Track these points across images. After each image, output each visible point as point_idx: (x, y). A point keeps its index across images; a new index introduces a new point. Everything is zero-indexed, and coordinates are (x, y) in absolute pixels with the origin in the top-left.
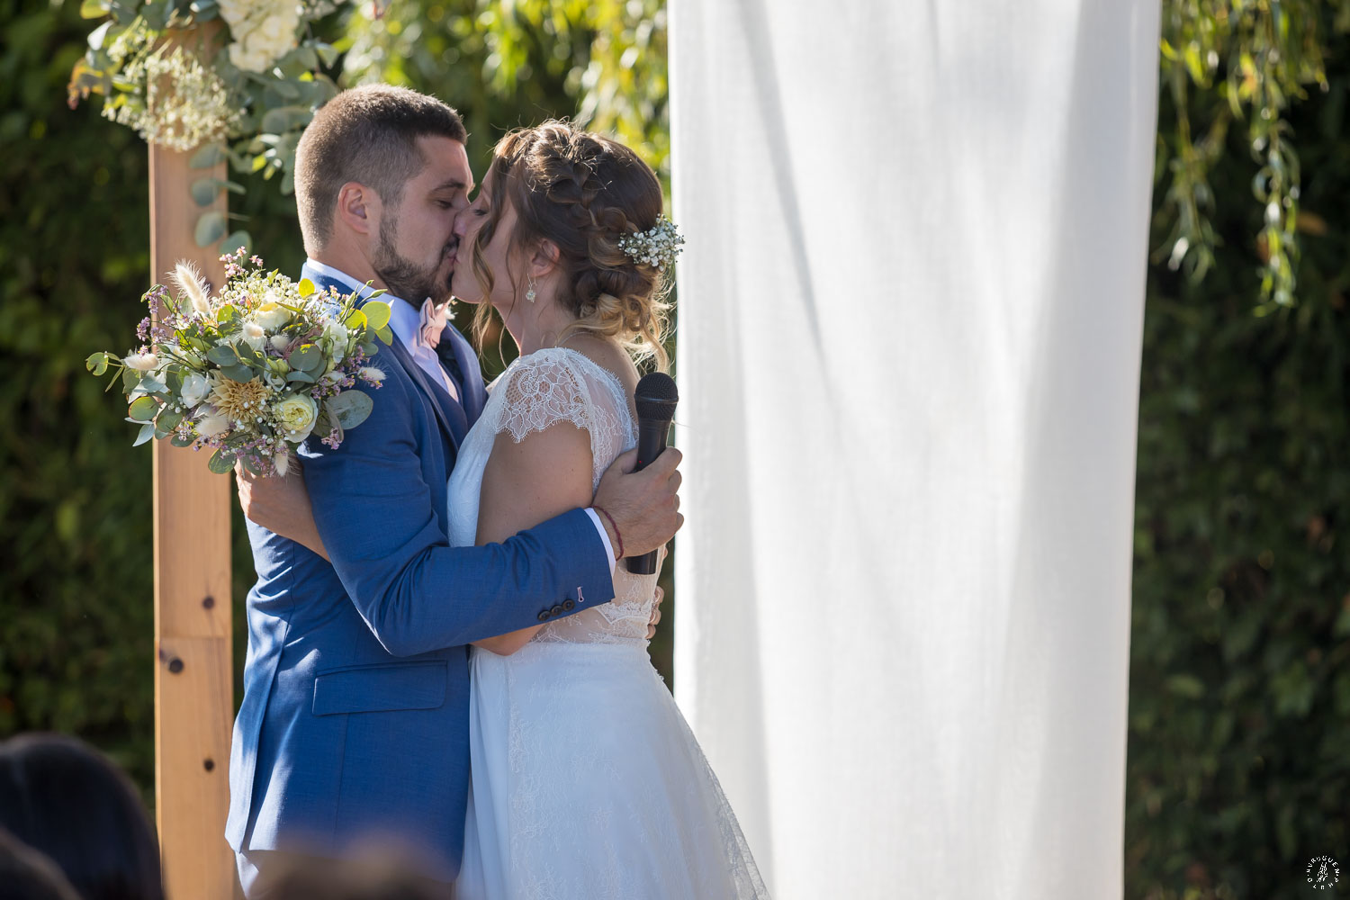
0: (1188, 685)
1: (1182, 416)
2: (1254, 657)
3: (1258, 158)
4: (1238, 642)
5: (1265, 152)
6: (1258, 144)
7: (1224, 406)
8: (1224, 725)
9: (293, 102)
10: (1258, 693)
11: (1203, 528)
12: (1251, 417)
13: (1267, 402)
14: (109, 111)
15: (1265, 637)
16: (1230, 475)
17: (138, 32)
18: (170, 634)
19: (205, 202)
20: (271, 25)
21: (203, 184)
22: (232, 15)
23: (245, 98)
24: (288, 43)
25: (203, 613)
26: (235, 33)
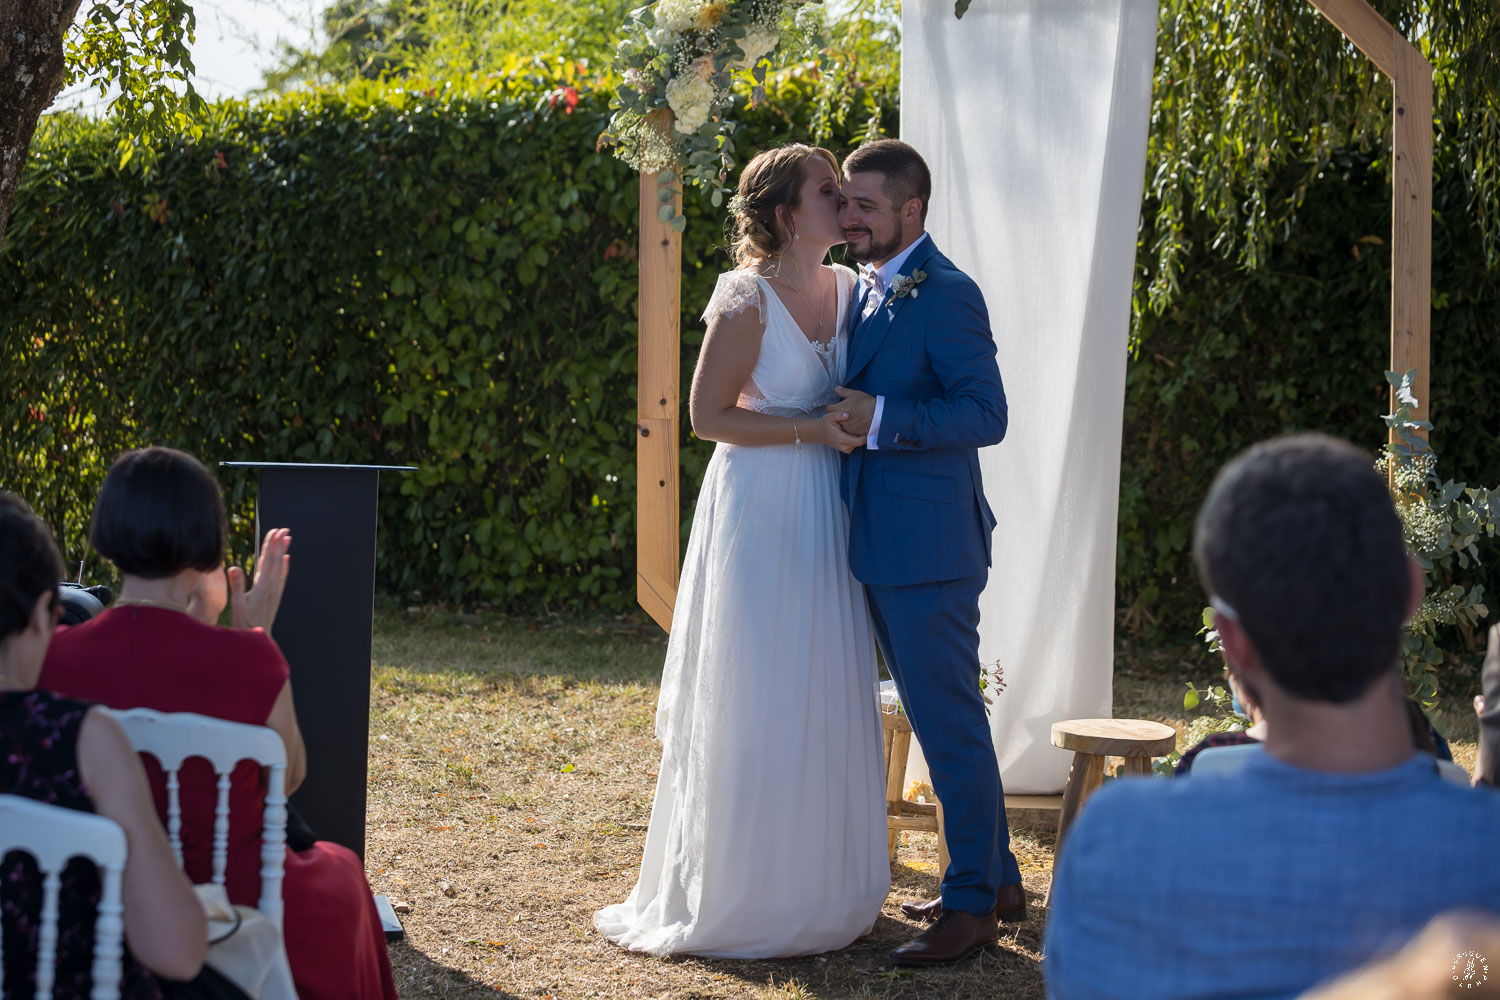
14: (616, 155)
17: (629, 115)
18: (644, 417)
19: (665, 200)
20: (693, 111)
21: (663, 191)
22: (674, 106)
23: (686, 148)
24: (703, 120)
25: (660, 407)
26: (677, 115)
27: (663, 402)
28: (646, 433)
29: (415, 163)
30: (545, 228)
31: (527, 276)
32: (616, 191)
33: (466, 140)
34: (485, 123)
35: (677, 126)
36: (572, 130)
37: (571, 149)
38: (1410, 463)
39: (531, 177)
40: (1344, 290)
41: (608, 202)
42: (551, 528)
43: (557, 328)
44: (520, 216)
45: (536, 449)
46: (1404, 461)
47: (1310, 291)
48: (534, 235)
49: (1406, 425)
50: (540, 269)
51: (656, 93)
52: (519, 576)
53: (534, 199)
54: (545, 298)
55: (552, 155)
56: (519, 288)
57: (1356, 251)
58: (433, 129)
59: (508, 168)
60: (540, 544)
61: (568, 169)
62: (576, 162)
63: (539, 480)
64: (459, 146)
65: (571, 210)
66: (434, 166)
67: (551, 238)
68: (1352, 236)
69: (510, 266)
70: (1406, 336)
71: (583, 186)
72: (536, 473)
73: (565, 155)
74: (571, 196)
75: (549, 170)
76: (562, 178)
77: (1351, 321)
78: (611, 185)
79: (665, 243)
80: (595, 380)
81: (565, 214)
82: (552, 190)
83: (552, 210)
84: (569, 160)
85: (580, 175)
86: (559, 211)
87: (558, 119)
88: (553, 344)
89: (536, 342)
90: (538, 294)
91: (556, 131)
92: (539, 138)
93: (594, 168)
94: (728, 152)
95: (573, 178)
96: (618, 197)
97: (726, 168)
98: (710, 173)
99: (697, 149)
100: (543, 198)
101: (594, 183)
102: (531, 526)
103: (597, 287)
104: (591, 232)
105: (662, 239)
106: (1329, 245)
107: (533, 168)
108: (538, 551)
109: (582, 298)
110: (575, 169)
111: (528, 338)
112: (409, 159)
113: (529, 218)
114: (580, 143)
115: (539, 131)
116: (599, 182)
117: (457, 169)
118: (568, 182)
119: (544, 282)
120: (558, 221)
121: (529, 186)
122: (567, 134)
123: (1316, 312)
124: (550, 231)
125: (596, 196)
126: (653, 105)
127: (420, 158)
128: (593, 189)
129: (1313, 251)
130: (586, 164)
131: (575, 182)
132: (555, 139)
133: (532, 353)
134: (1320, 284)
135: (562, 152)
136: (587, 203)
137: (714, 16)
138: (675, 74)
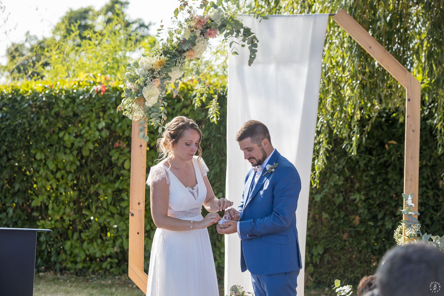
0: (371, 223)
1: (372, 176)
2: (383, 218)
4: (380, 216)
7: (379, 174)
8: (378, 230)
10: (383, 225)
11: (375, 196)
12: (383, 176)
13: (387, 173)
14: (124, 114)
15: (385, 214)
16: (380, 187)
17: (129, 99)
18: (132, 209)
19: (141, 130)
20: (152, 98)
21: (141, 127)
22: (145, 96)
23: (149, 111)
24: (156, 101)
25: (138, 205)
26: (146, 100)
27: (139, 204)
28: (133, 215)
29: (46, 111)
30: (93, 136)
31: (85, 153)
32: (119, 123)
33: (64, 103)
34: (72, 98)
35: (146, 104)
36: (103, 100)
37: (103, 107)
38: (411, 227)
39: (88, 117)
40: (382, 160)
41: (116, 127)
42: (92, 244)
43: (96, 172)
44: (83, 131)
45: (87, 216)
46: (409, 226)
47: (370, 161)
48: (88, 138)
49: (410, 213)
50: (90, 151)
51: (139, 92)
52: (80, 262)
53: (89, 125)
54: (92, 161)
55: (96, 109)
56: (82, 157)
57: (387, 146)
58: (52, 99)
59: (79, 114)
60: (88, 250)
61: (101, 114)
62: (104, 112)
63: (88, 227)
64: (62, 105)
65: (102, 129)
66: (53, 113)
67: (95, 139)
68: (385, 141)
69: (80, 150)
70: (410, 181)
71: (107, 121)
72: (87, 225)
73: (101, 109)
74: (102, 124)
75: (94, 115)
76: (99, 118)
77: (384, 171)
78: (117, 120)
79: (141, 146)
80: (110, 191)
81: (100, 131)
82: (95, 122)
83: (95, 129)
84: (102, 111)
85: (106, 117)
86: (98, 130)
87: (98, 96)
88: (94, 178)
89: (88, 177)
90: (90, 159)
91: (98, 101)
92: (91, 103)
93: (111, 114)
94: (165, 113)
95: (103, 118)
96: (119, 125)
97: (164, 119)
98: (158, 121)
99: (153, 112)
100: (92, 125)
101: (111, 120)
102: (85, 244)
103: (111, 157)
104: (109, 138)
105: (140, 145)
106: (377, 144)
107: (89, 114)
108: (88, 253)
109: (105, 161)
110: (104, 114)
111: (85, 175)
112: (43, 110)
113: (87, 132)
114: (106, 105)
115: (91, 101)
116: (113, 119)
117: (61, 114)
118: (101, 119)
119: (92, 155)
120: (97, 133)
121: (87, 120)
122: (101, 102)
123: (372, 168)
124: (94, 137)
125: (111, 124)
126: (137, 96)
127: (47, 110)
128: (110, 122)
129: (371, 146)
130: (108, 113)
131: (104, 119)
132: (97, 103)
133: (87, 181)
134: (373, 158)
135: (99, 108)
136: (108, 127)
137: (160, 64)
138: (146, 85)
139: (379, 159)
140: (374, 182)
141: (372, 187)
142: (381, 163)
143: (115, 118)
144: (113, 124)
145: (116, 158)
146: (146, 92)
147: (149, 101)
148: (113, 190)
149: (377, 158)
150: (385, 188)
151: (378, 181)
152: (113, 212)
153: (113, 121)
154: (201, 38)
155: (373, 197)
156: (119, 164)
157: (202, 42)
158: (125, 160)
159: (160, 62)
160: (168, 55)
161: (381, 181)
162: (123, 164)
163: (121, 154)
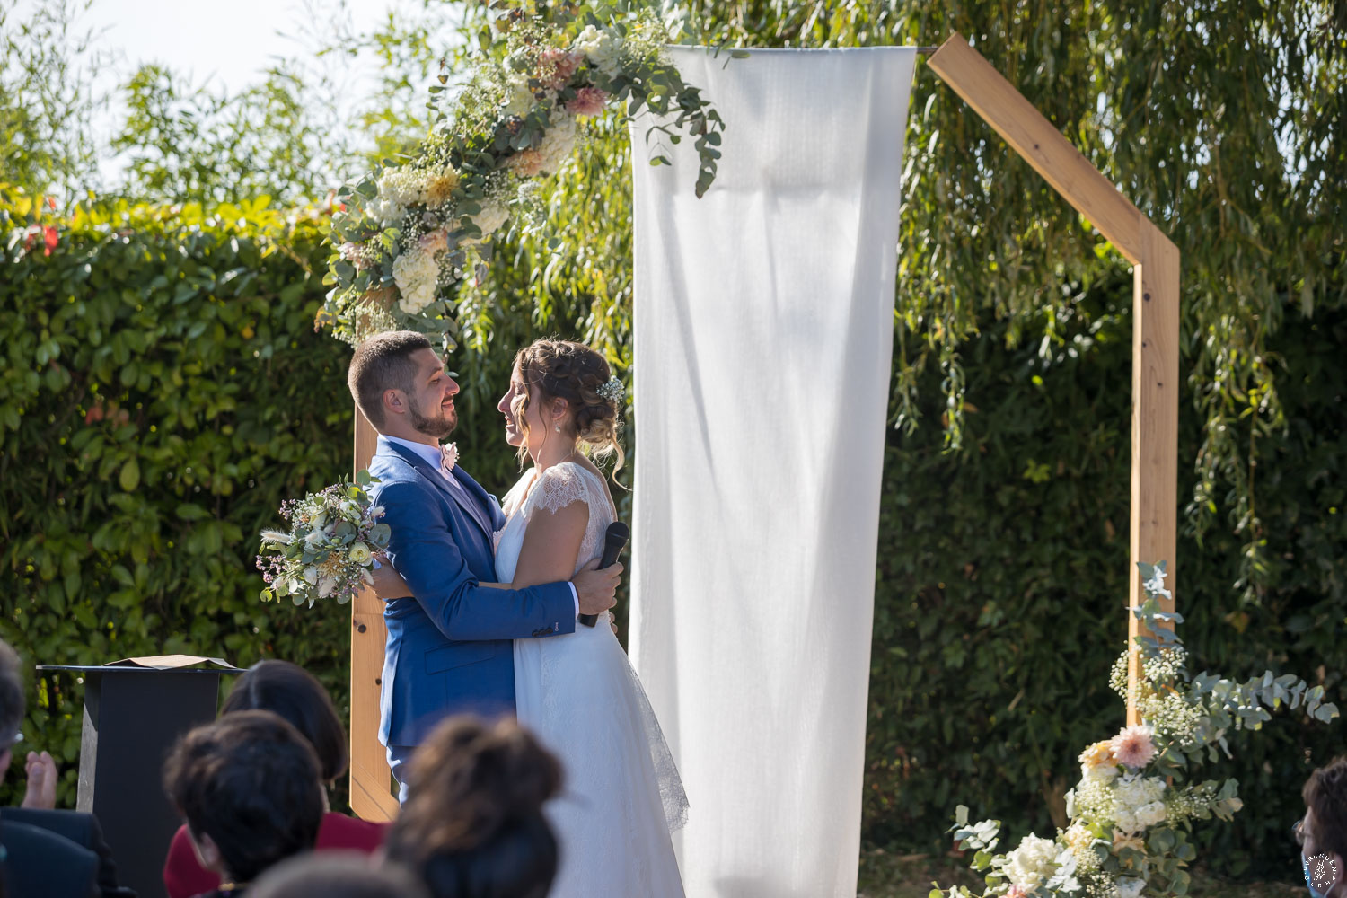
0: (900, 652)
1: (900, 508)
2: (934, 637)
3: (944, 372)
4: (926, 630)
5: (947, 368)
6: (944, 364)
7: (923, 504)
8: (918, 671)
9: (432, 330)
10: (936, 656)
11: (910, 568)
12: (936, 509)
13: (944, 502)
14: (335, 334)
15: (941, 625)
16: (925, 540)
17: (352, 293)
18: (360, 612)
20: (420, 290)
22: (401, 284)
24: (430, 300)
25: (377, 600)
26: (403, 293)
28: (363, 629)
30: (18, 386)
32: (103, 344)
35: (402, 303)
36: (50, 274)
37: (51, 296)
38: (1158, 655)
41: (90, 360)
43: (27, 501)
46: (1151, 652)
49: (1156, 616)
55: (25, 302)
61: (43, 318)
62: (52, 310)
65: (49, 366)
67: (25, 398)
70: (1152, 526)
71: (63, 339)
73: (41, 303)
74: (50, 351)
75: (21, 320)
76: (38, 329)
80: (73, 560)
81: (42, 370)
82: (26, 342)
83: (26, 365)
84: (45, 308)
85: (58, 326)
86: (35, 367)
87: (32, 261)
88: (22, 518)
91: (31, 274)
92: (8, 281)
93: (76, 318)
94: (449, 333)
95: (49, 329)
97: (447, 350)
100: (15, 351)
101: (76, 335)
103: (75, 456)
104: (70, 390)
109: (57, 467)
110: (51, 319)
114: (57, 289)
115: (8, 273)
116: (82, 334)
118: (45, 334)
119: (13, 447)
120: (34, 379)
122: (43, 279)
124: (24, 390)
125: (77, 349)
126: (378, 282)
128: (74, 342)
130: (65, 313)
131: (53, 334)
132: (29, 284)
135: (37, 299)
136: (66, 359)
137: (443, 189)
138: (402, 250)
139: (921, 456)
140: (908, 526)
141: (898, 544)
142: (927, 472)
143: (88, 329)
144: (83, 351)
145: (96, 455)
146: (403, 272)
147: (413, 298)
148: (82, 557)
149: (916, 454)
150: (942, 544)
151: (918, 525)
152: (85, 624)
153: (84, 341)
154: (560, 115)
155: (903, 570)
156: (104, 476)
157: (564, 126)
158: (123, 463)
159: (441, 185)
160: (465, 164)
161: (931, 523)
162: (115, 475)
163: (107, 443)
